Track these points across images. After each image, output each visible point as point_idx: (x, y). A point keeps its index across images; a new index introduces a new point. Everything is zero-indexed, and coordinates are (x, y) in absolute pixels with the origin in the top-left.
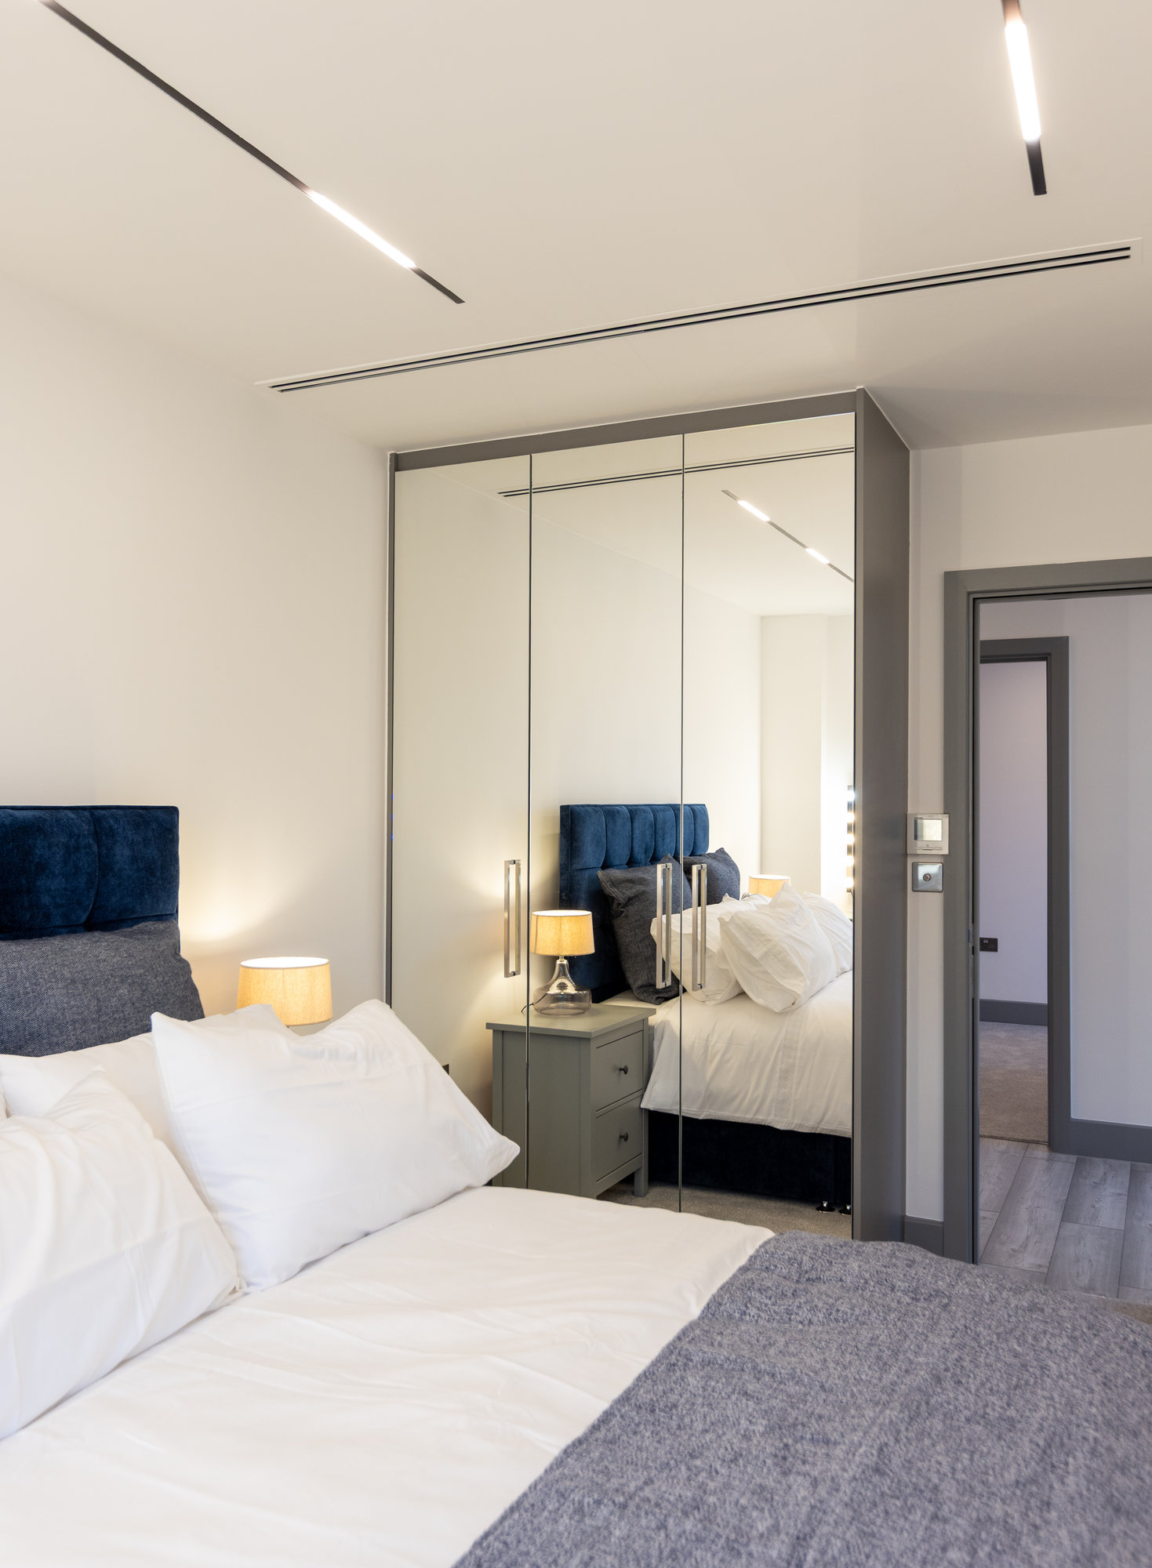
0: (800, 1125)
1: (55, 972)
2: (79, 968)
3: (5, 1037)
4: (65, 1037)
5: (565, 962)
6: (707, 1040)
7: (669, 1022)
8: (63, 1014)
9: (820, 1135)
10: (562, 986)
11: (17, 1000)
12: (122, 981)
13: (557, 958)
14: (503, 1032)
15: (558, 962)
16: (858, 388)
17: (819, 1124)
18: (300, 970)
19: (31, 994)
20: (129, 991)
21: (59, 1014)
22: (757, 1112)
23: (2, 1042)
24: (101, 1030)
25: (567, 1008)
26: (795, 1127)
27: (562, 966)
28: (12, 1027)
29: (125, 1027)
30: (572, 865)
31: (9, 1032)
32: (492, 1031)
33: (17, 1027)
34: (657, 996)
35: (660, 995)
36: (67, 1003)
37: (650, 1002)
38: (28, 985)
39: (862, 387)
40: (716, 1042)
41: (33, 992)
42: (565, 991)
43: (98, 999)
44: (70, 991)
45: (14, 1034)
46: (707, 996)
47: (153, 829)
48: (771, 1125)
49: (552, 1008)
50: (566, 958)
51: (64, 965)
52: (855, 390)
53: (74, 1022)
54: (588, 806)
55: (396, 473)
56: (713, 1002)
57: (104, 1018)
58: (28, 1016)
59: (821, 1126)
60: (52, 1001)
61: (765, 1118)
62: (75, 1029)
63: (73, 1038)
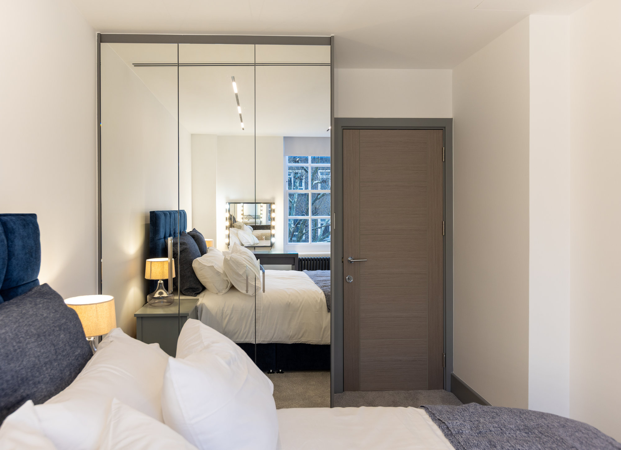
0: (264, 341)
1: (27, 331)
2: (38, 326)
3: (5, 386)
4: (42, 376)
5: (162, 282)
6: (223, 310)
7: (204, 304)
8: (39, 360)
9: (271, 344)
10: (161, 293)
11: (10, 356)
12: (60, 329)
13: (159, 280)
14: (142, 317)
15: (159, 282)
16: (332, 35)
17: (271, 339)
18: (105, 303)
19: (18, 351)
20: (65, 335)
21: (37, 361)
22: (245, 338)
23: (3, 390)
24: (60, 366)
25: (163, 302)
26: (261, 342)
27: (160, 284)
28: (9, 377)
29: (69, 360)
30: (156, 237)
31: (7, 381)
32: (136, 317)
33: (13, 376)
34: (195, 293)
35: (196, 292)
36: (40, 352)
37: (192, 296)
38: (15, 344)
39: (333, 35)
40: (227, 310)
41: (19, 348)
42: (162, 295)
43: (54, 345)
44: (40, 343)
45: (11, 382)
46: (219, 291)
47: (31, 228)
48: (251, 343)
49: (156, 303)
50: (162, 280)
51: (30, 325)
52: (330, 36)
53: (46, 363)
54: (160, 211)
55: (101, 43)
56: (222, 294)
57: (60, 357)
58: (19, 366)
59: (272, 340)
60: (31, 352)
61: (249, 340)
62: (47, 369)
63: (47, 375)
